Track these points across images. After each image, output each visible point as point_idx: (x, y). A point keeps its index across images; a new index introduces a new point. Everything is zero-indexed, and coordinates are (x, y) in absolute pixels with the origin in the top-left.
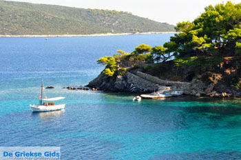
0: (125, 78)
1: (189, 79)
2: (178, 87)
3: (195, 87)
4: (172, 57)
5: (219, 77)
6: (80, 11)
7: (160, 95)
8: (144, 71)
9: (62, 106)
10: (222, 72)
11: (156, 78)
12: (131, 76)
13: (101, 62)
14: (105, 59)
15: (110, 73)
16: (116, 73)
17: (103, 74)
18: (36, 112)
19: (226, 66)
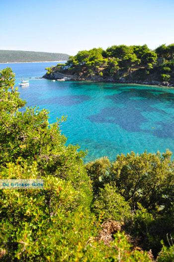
0: (53, 75)
1: (73, 74)
2: (70, 77)
3: (75, 77)
4: (67, 67)
5: (82, 74)
6: (51, 53)
7: (63, 80)
8: (59, 72)
9: (28, 84)
10: (83, 72)
11: (63, 74)
12: (55, 74)
13: (46, 69)
14: (47, 68)
15: (49, 73)
16: (51, 73)
17: (47, 74)
18: (21, 86)
19: (84, 70)
